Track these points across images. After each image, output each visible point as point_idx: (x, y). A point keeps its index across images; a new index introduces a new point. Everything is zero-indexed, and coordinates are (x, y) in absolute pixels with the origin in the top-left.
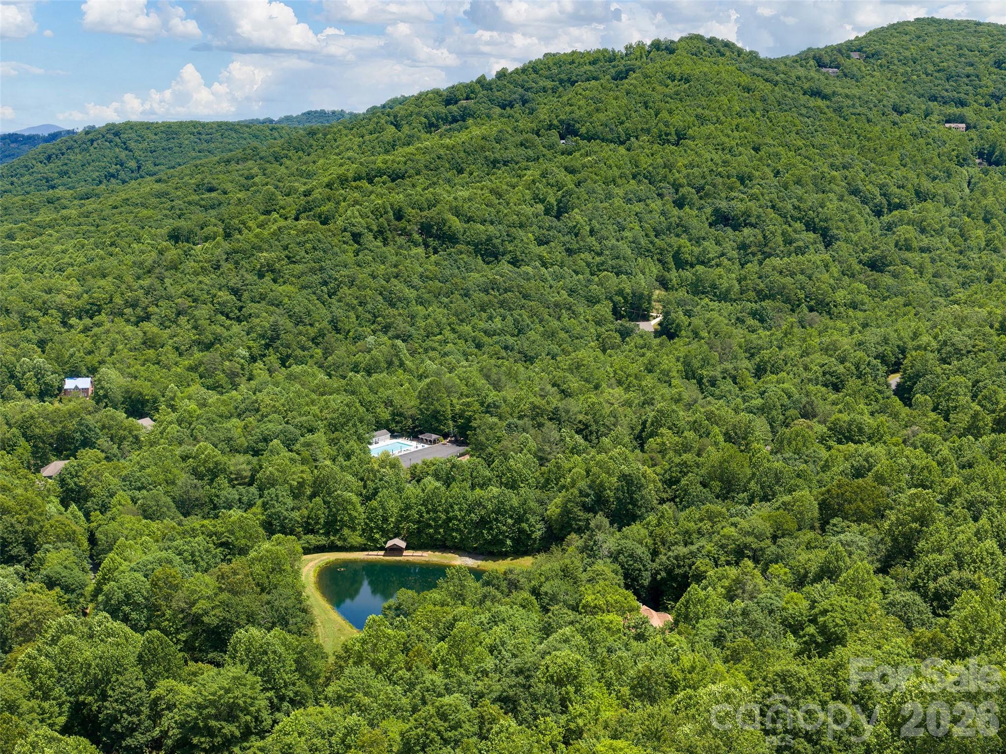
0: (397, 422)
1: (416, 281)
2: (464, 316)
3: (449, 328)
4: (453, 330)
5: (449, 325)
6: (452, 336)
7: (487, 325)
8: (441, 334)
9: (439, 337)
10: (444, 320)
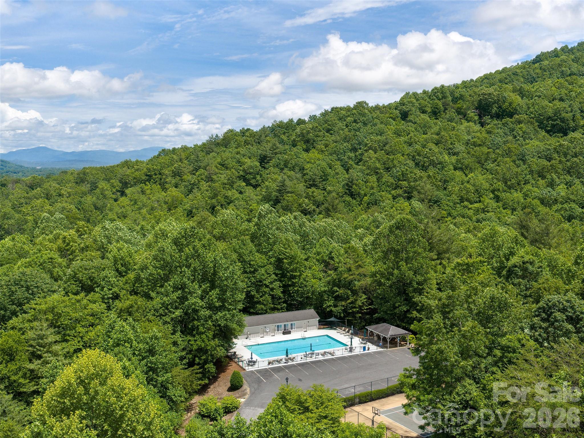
0: (338, 298)
1: (460, 147)
2: (513, 181)
3: (492, 196)
4: (497, 199)
5: (493, 192)
6: (493, 204)
7: (545, 191)
8: (480, 201)
9: (476, 205)
10: (486, 185)
